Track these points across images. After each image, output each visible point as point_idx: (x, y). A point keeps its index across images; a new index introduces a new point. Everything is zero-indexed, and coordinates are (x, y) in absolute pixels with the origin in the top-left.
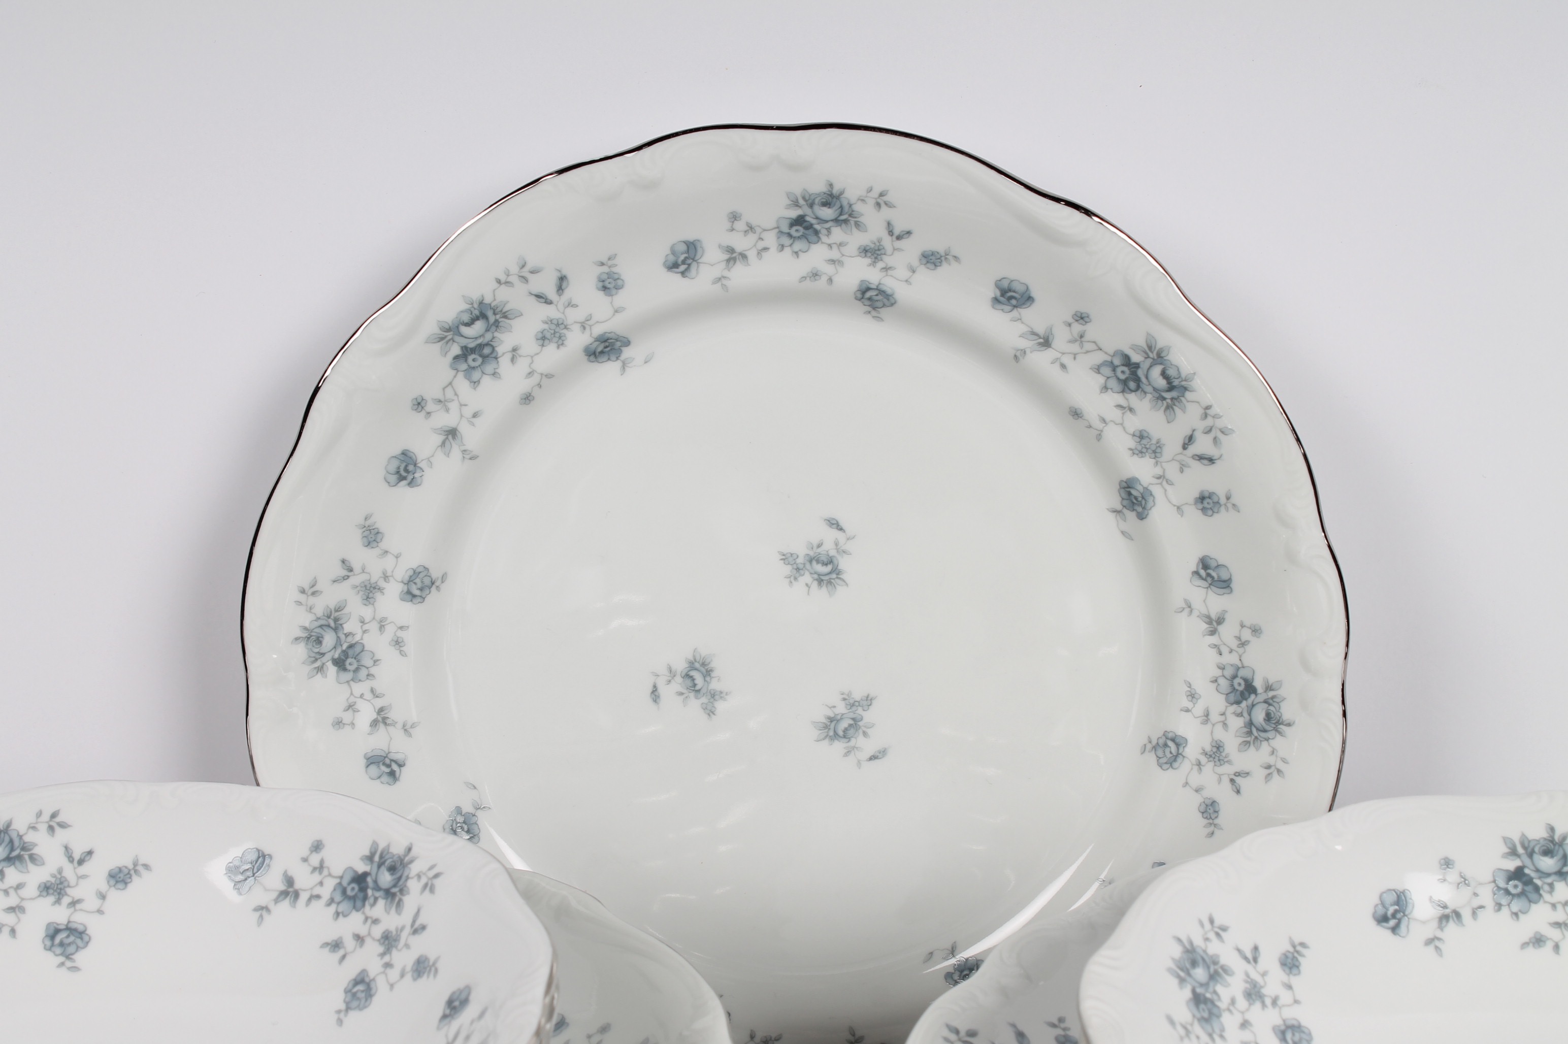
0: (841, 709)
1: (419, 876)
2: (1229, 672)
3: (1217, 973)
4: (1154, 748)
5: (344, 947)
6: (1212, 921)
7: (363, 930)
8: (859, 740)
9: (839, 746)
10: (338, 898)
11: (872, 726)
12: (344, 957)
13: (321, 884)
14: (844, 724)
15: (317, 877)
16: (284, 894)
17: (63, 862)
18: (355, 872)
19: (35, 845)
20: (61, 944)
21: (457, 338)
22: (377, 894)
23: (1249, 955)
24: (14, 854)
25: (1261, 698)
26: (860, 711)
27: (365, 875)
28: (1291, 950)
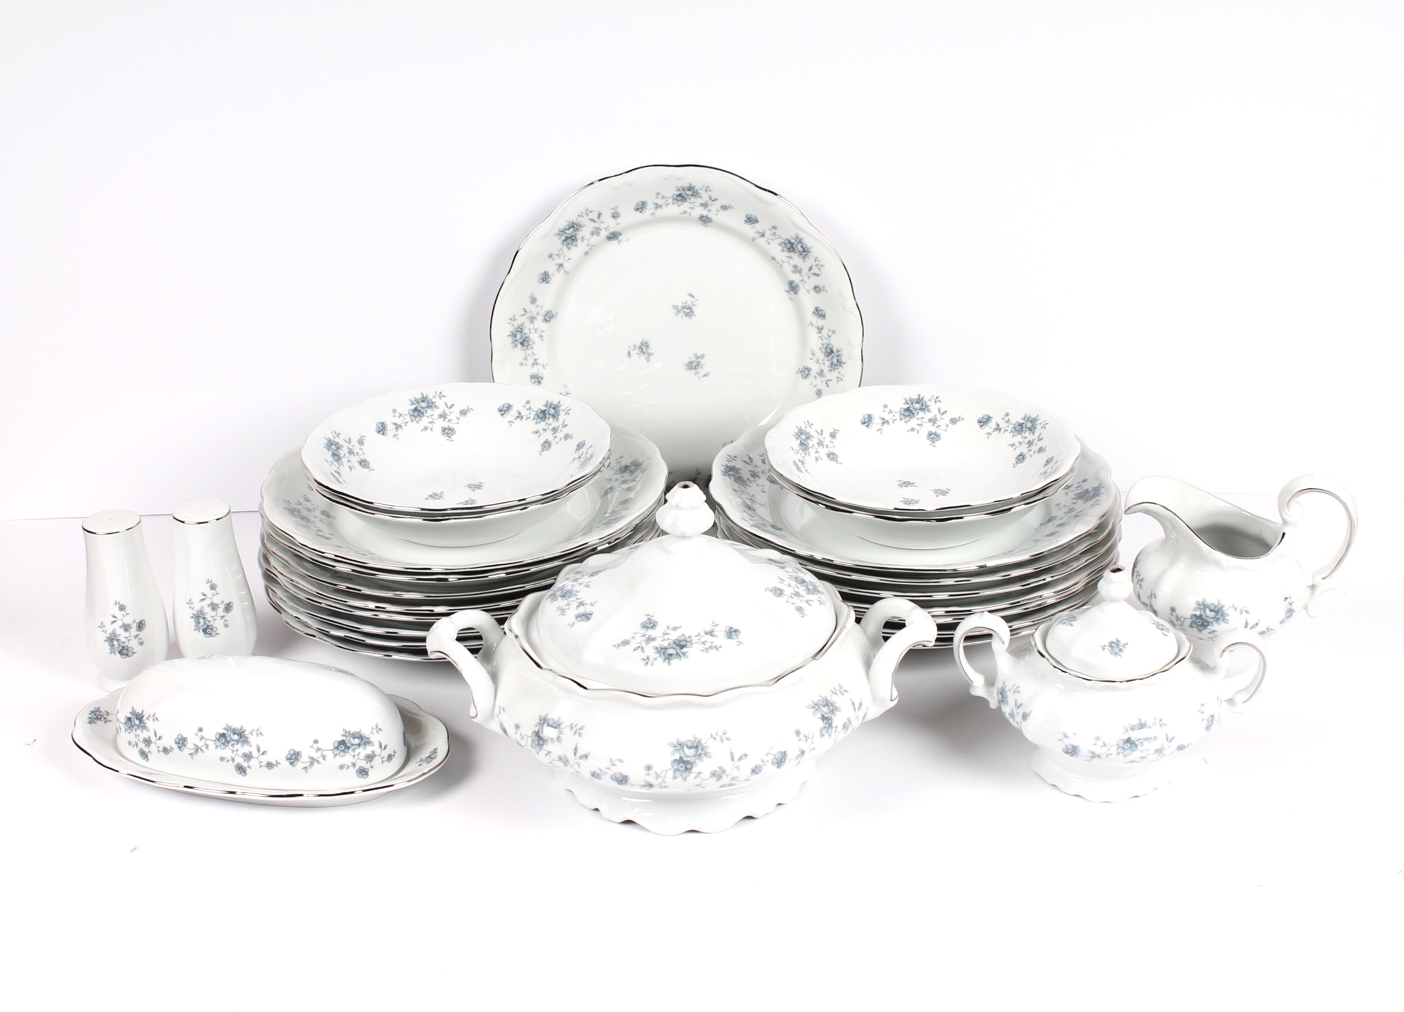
0: (694, 359)
1: (563, 410)
2: (825, 346)
3: (808, 437)
4: (801, 372)
5: (539, 432)
6: (808, 422)
7: (545, 427)
8: (700, 370)
9: (693, 372)
10: (536, 418)
11: (704, 365)
12: (540, 436)
13: (530, 414)
14: (695, 364)
15: (529, 412)
16: (518, 417)
17: (445, 408)
18: (542, 410)
19: (436, 402)
20: (447, 433)
21: (564, 234)
22: (550, 416)
23: (820, 433)
24: (430, 405)
25: (835, 355)
26: (700, 360)
27: (545, 410)
28: (833, 431)
